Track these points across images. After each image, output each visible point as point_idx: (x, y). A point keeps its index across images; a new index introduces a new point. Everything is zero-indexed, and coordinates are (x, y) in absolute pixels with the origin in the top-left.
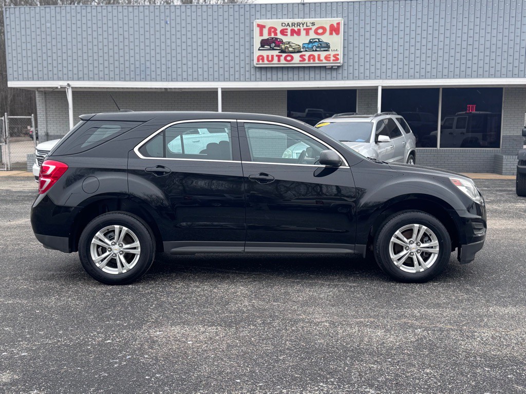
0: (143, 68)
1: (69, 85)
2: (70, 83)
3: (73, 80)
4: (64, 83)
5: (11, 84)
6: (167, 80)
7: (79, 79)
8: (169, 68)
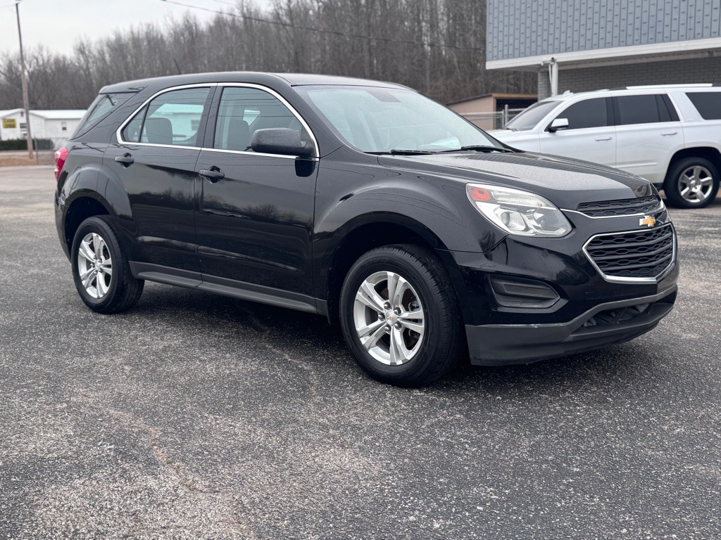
0: (652, 23)
1: (553, 60)
2: (555, 56)
3: (560, 52)
4: (546, 58)
5: (491, 65)
6: (687, 38)
7: (566, 50)
8: (691, 18)
